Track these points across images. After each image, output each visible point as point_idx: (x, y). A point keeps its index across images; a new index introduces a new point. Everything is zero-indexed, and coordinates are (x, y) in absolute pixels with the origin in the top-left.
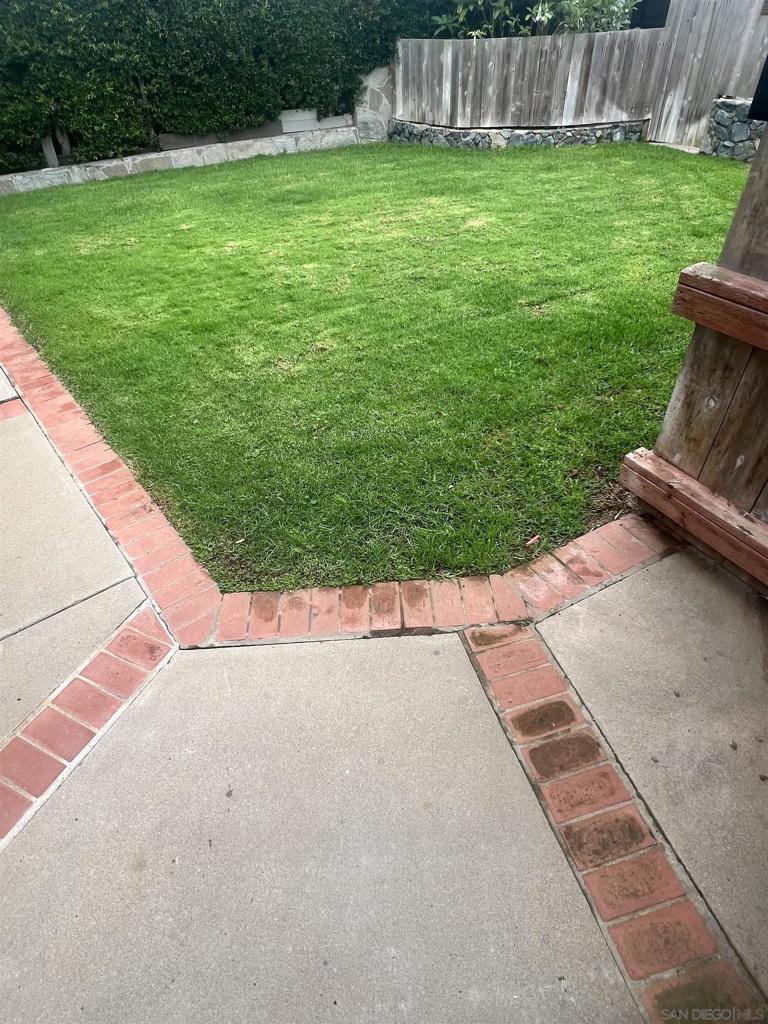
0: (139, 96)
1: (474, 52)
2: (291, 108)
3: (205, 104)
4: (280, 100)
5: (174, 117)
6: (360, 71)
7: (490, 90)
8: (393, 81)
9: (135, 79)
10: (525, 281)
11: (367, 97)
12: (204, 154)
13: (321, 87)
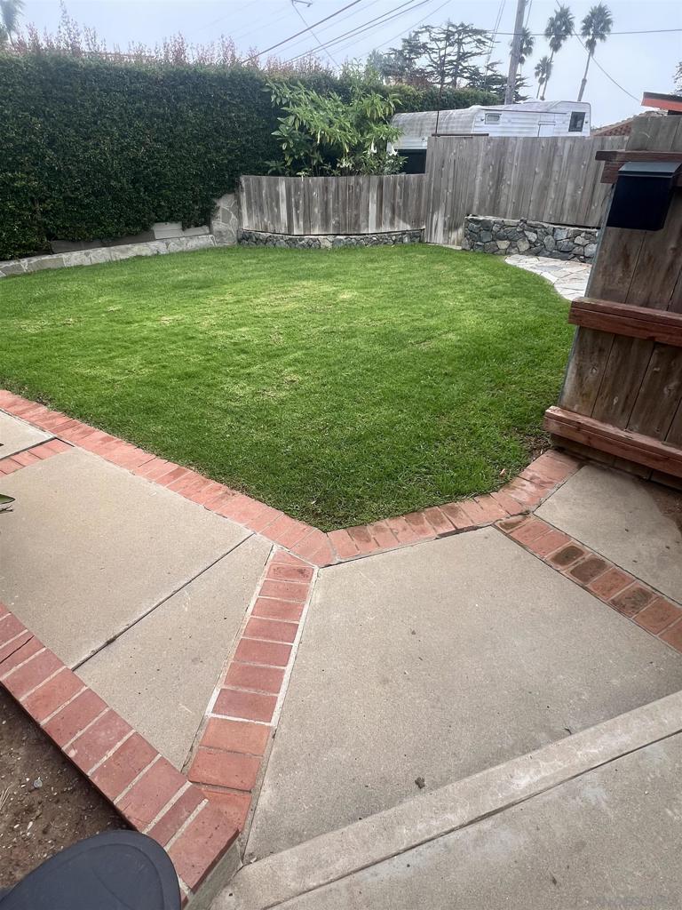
0: (35, 212)
1: (302, 186)
2: (162, 221)
3: (92, 218)
4: (153, 215)
5: (64, 228)
6: (213, 196)
7: (316, 210)
8: (239, 203)
9: (32, 199)
10: (403, 329)
11: (220, 214)
12: (91, 255)
13: (184, 207)
